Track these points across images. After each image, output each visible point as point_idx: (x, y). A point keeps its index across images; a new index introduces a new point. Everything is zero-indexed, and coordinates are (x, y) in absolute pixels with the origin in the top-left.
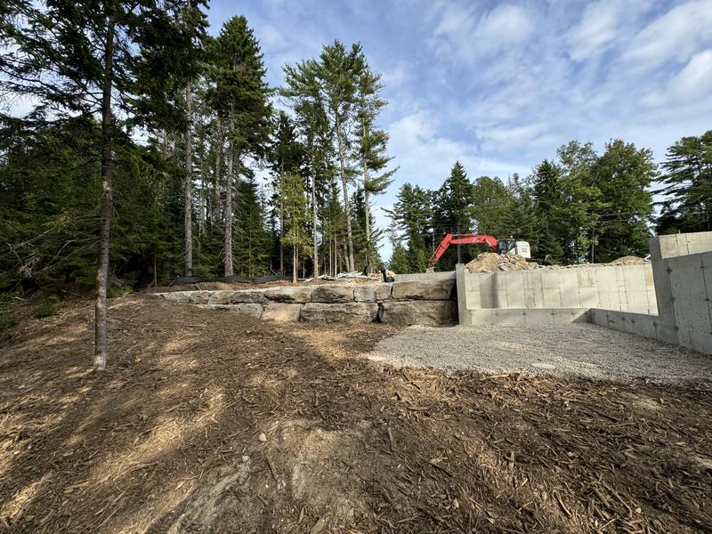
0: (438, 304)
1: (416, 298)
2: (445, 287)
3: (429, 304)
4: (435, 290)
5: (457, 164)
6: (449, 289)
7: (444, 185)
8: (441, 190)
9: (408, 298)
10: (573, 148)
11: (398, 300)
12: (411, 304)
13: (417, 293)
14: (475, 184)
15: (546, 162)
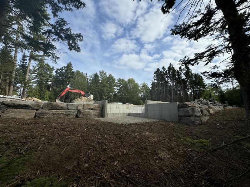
0: (98, 111)
1: (92, 109)
2: (101, 106)
3: (96, 111)
4: (98, 107)
5: (70, 62)
6: (102, 107)
7: (62, 68)
8: (61, 69)
9: (89, 109)
10: (103, 72)
11: (86, 109)
12: (91, 111)
13: (92, 107)
14: (76, 72)
15: (96, 73)
